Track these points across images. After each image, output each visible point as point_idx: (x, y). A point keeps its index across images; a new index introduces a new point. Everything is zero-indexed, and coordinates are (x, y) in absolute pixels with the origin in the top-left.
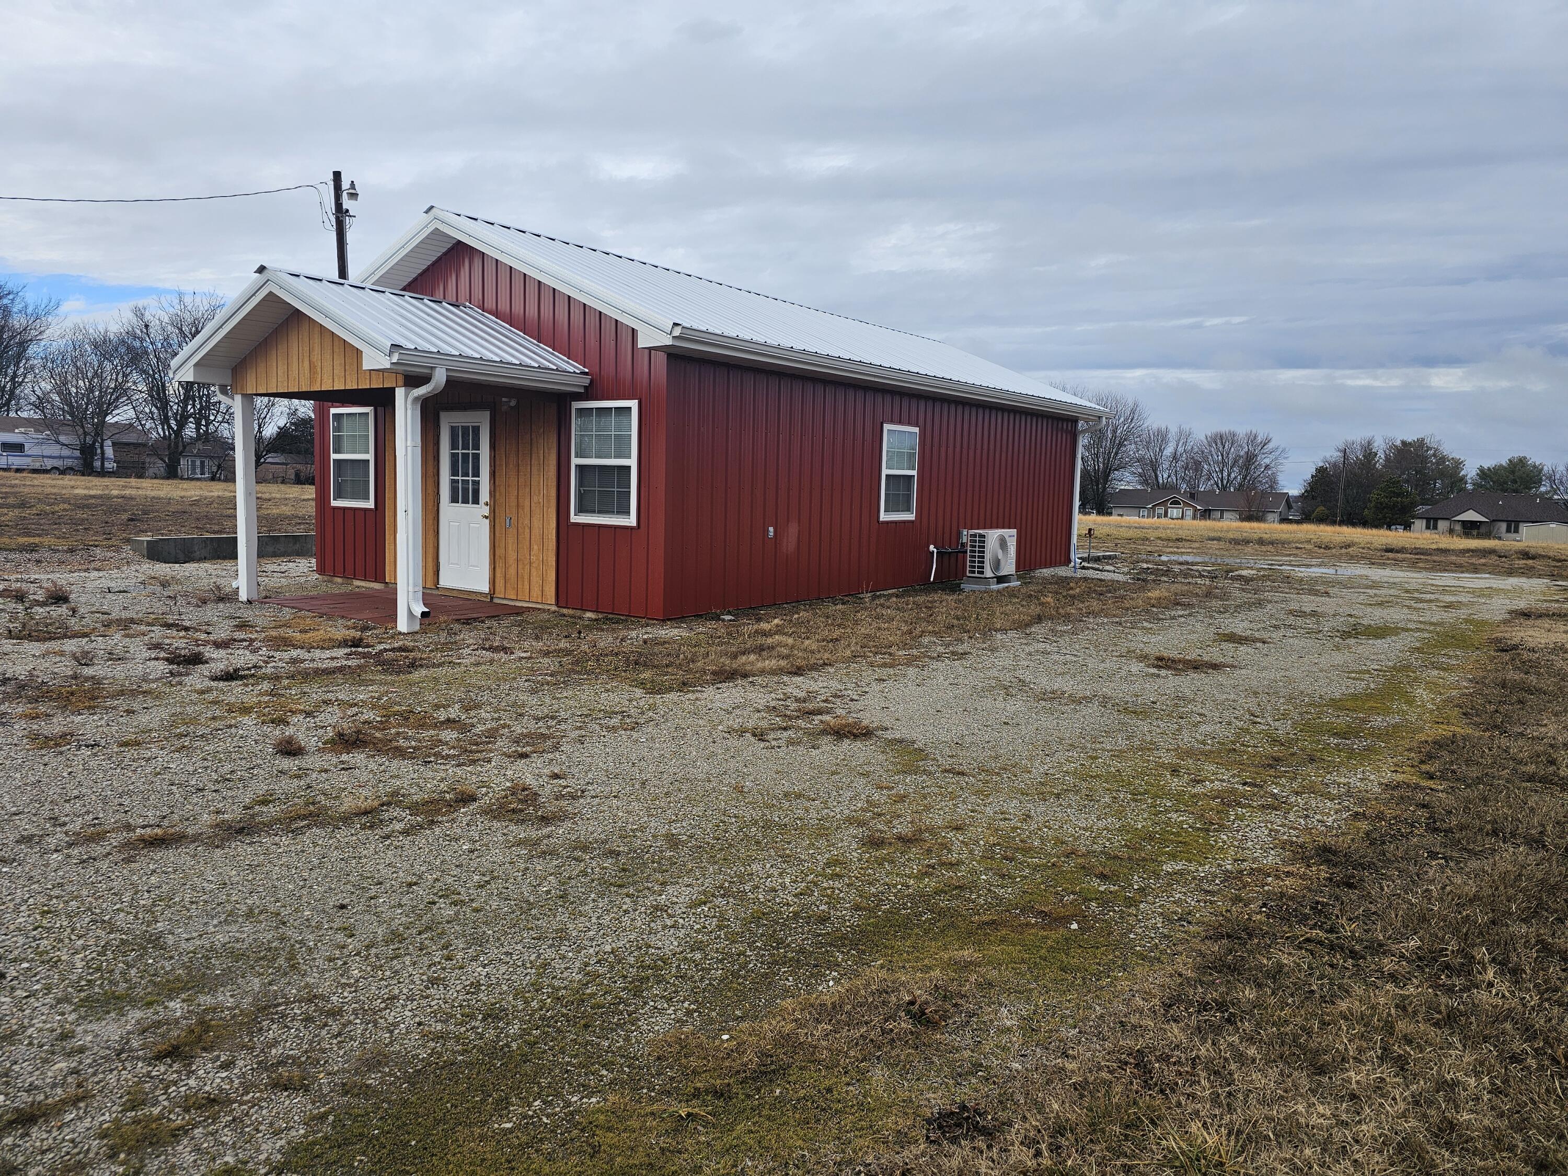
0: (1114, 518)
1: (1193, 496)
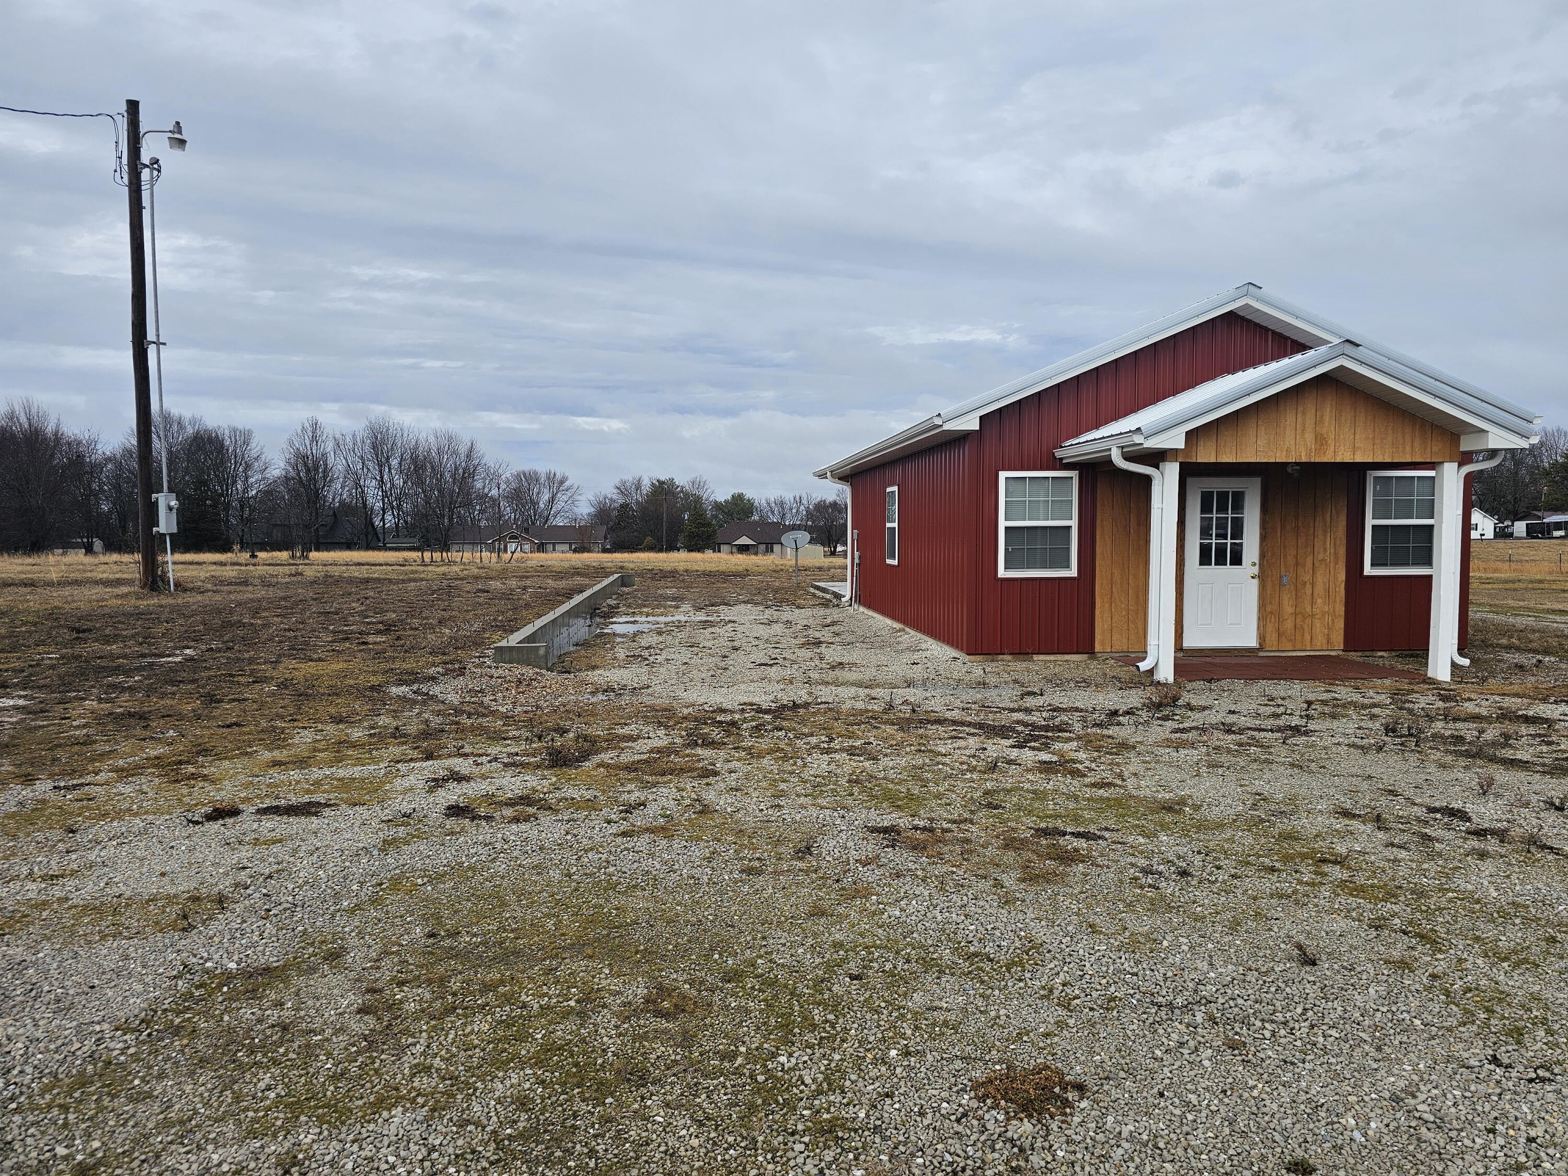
0: (455, 555)
1: (527, 530)
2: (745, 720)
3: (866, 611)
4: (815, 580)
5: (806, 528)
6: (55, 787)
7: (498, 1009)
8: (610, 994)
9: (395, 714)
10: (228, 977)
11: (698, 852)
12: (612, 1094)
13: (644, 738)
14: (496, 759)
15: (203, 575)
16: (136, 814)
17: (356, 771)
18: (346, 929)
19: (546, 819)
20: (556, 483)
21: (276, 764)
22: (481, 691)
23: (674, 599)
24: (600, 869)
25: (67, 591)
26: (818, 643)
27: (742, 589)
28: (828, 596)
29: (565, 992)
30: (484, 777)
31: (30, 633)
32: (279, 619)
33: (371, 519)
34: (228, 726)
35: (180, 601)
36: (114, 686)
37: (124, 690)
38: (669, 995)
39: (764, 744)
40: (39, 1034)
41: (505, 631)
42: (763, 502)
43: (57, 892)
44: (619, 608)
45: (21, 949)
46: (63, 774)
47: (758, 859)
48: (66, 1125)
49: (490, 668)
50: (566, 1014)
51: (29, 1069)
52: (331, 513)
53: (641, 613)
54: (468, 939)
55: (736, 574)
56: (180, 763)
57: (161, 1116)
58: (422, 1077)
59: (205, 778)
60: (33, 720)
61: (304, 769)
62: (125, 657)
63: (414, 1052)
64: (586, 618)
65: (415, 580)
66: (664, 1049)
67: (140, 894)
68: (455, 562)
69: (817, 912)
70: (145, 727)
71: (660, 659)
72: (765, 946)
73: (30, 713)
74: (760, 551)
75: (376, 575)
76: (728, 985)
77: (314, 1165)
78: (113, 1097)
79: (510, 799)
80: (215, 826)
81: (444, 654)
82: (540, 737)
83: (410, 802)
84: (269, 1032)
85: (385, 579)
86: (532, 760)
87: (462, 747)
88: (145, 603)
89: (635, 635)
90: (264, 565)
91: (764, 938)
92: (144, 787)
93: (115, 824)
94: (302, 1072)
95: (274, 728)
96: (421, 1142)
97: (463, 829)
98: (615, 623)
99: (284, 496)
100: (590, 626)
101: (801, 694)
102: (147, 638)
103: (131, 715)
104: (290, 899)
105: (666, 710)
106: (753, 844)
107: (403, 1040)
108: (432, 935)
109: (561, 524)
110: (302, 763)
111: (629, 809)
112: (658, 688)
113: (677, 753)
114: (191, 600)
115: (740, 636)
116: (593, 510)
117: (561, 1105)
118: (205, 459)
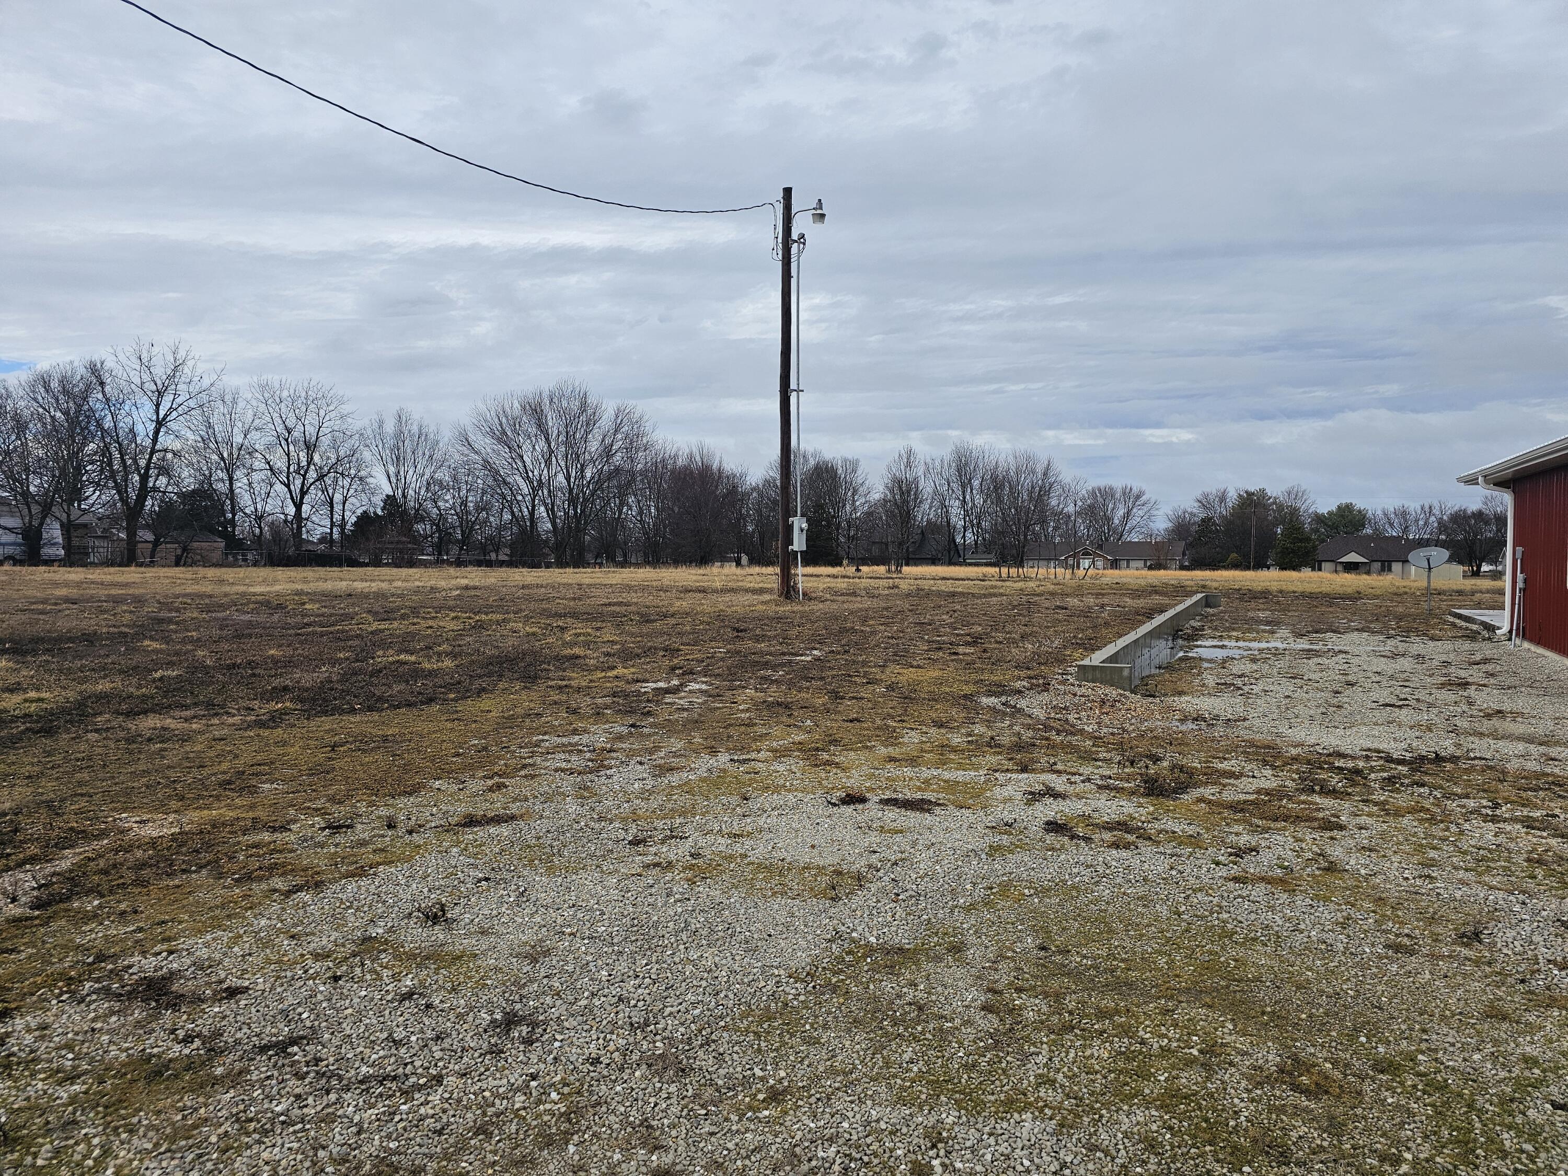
1: (1100, 547)
2: (1372, 770)
3: (1533, 648)
4: (1454, 606)
5: (1438, 543)
6: (731, 760)
7: (1116, 1039)
8: (1238, 1053)
9: (989, 724)
10: (870, 950)
11: (1326, 914)
12: (1249, 1163)
13: (1248, 776)
14: (1089, 780)
15: (821, 586)
16: (789, 791)
17: (959, 775)
18: (965, 926)
19: (1147, 849)
20: (1133, 498)
21: (892, 759)
22: (1066, 708)
23: (1268, 623)
24: (1212, 913)
25: (727, 597)
26: (1465, 685)
27: (1354, 614)
28: (1475, 627)
29: (1185, 1038)
30: (1079, 797)
31: (706, 630)
32: (882, 628)
33: (953, 537)
34: (851, 721)
35: (807, 608)
36: (765, 679)
37: (772, 682)
38: (1308, 1071)
39: (1402, 800)
40: (736, 967)
41: (1086, 649)
42: (1379, 512)
43: (738, 849)
44: (1203, 630)
45: (718, 892)
46: (735, 749)
47: (1407, 935)
48: (759, 1050)
49: (1073, 685)
50: (1190, 1062)
51: (731, 996)
52: (919, 531)
53: (1230, 637)
54: (1078, 959)
55: (1344, 597)
56: (817, 749)
57: (828, 1063)
58: (1047, 1089)
59: (837, 765)
60: (713, 702)
61: (915, 767)
62: (771, 654)
63: (1038, 1062)
64: (1167, 640)
65: (995, 595)
66: (1306, 1130)
67: (797, 861)
68: (1031, 578)
69: (1495, 1014)
70: (790, 716)
71: (1256, 689)
72: (1427, 1040)
73: (710, 696)
74: (1372, 569)
75: (960, 590)
76: (1381, 1076)
77: (957, 1147)
78: (792, 1036)
79: (1108, 823)
80: (848, 810)
81: (1028, 669)
82: (1132, 763)
83: (1010, 812)
84: (907, 1008)
85: (969, 594)
86: (1126, 785)
87: (1055, 764)
88: (782, 609)
89: (1224, 661)
90: (867, 578)
91: (1424, 1031)
92: (793, 767)
93: (775, 796)
94: (939, 1054)
95: (888, 727)
96: (1053, 1154)
97: (1063, 846)
98: (1200, 646)
99: (881, 517)
100: (1172, 648)
101: (1447, 746)
102: (785, 639)
103: (779, 704)
104: (914, 887)
105: (1269, 747)
106: (1398, 917)
107: (1026, 1047)
108: (1043, 948)
109: (1136, 540)
110: (913, 761)
111: (1239, 853)
112: (1257, 722)
113: (1290, 799)
114: (815, 607)
115: (1356, 670)
116: (1170, 525)
117: (1193, 1159)
118: (822, 486)
